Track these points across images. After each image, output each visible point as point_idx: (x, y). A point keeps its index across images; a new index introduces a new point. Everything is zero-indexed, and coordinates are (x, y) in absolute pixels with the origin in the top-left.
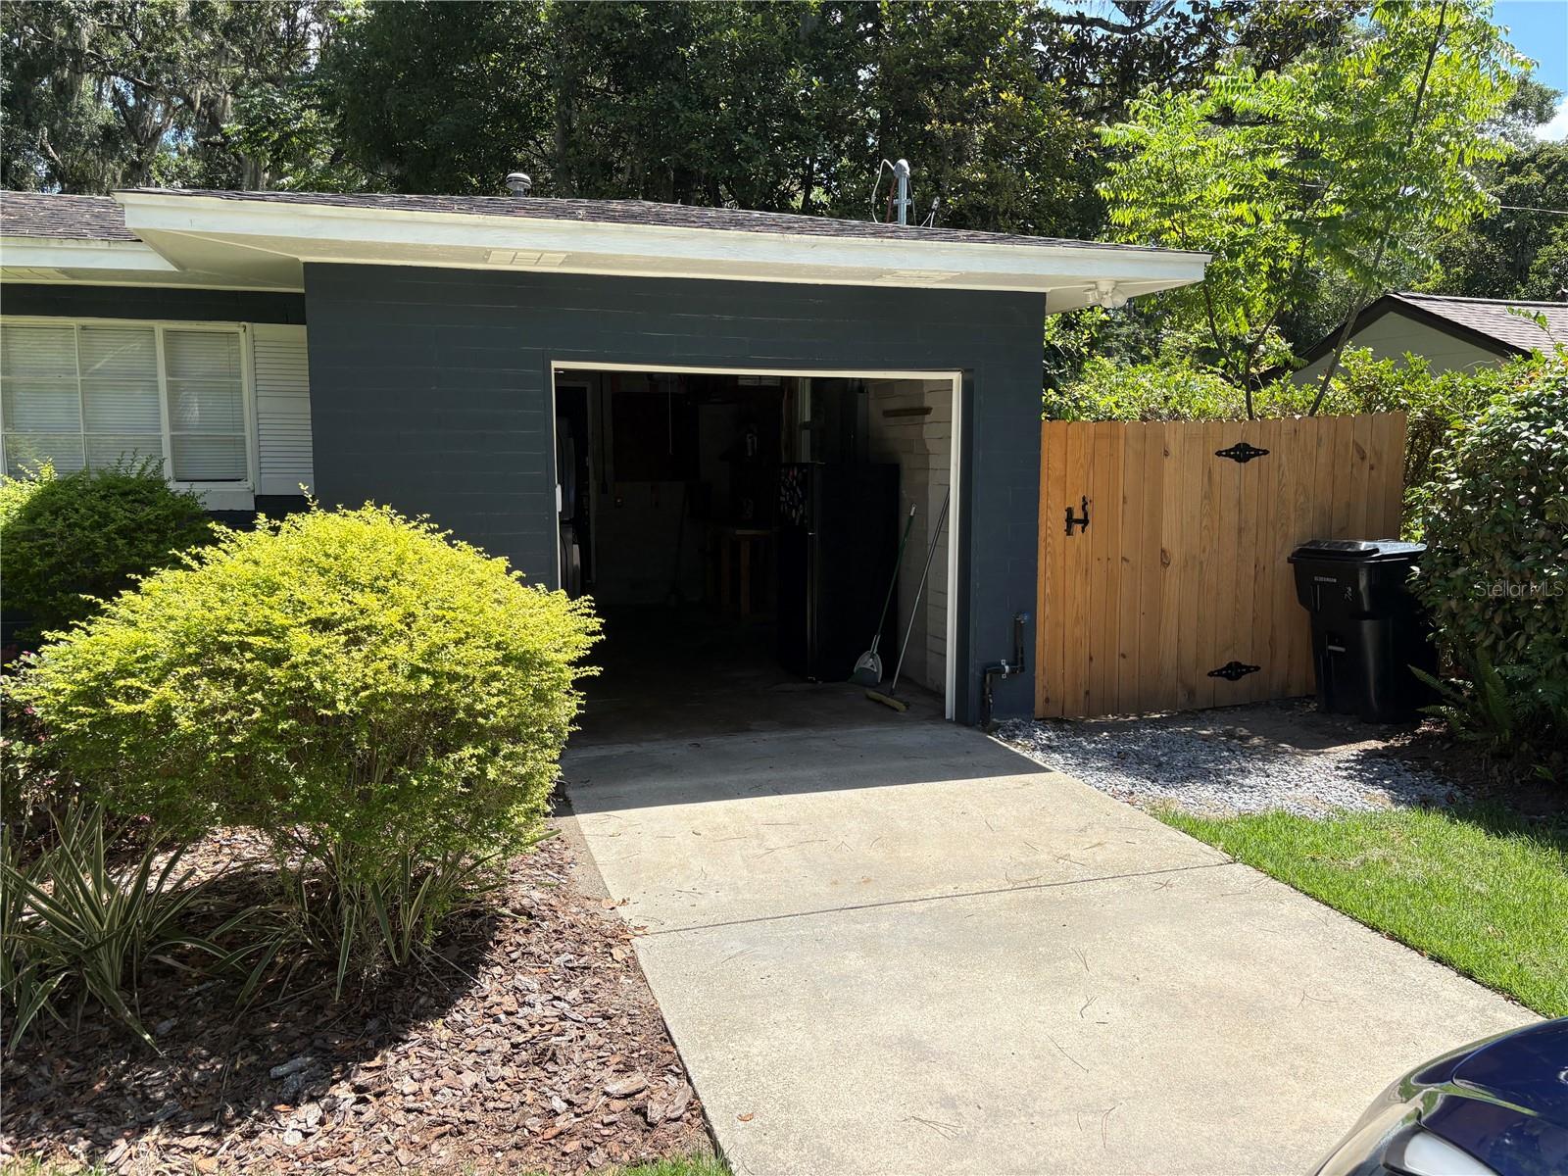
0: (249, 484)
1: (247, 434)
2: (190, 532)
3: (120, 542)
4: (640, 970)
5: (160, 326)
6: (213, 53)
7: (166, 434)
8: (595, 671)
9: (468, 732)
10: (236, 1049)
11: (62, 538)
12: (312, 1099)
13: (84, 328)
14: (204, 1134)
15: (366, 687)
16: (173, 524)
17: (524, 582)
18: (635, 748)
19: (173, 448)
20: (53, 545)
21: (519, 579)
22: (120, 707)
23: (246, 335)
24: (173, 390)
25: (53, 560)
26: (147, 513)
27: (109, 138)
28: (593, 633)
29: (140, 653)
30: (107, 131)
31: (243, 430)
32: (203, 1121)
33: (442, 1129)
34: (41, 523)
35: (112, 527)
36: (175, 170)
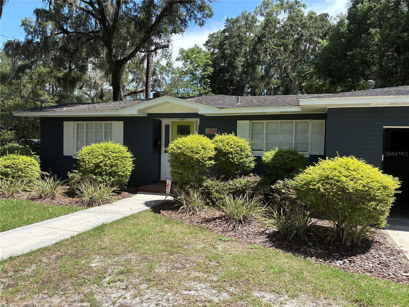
0: (309, 152)
1: (309, 142)
2: (303, 161)
3: (291, 162)
4: (407, 258)
5: (294, 121)
6: (288, 57)
7: (294, 142)
8: (400, 192)
9: (373, 199)
10: (325, 249)
11: (282, 161)
12: (340, 260)
13: (281, 122)
14: (323, 260)
15: (355, 188)
16: (300, 159)
17: (383, 173)
18: (399, 220)
19: (295, 145)
20: (280, 162)
21: (382, 172)
22: (311, 187)
23: (311, 122)
24: (296, 133)
25: (280, 164)
26: (296, 157)
27: (263, 78)
28: (399, 185)
29: (314, 179)
30: (262, 76)
31: (308, 141)
32: (322, 258)
33: (367, 271)
34: (278, 158)
35: (290, 159)
36: (275, 83)
